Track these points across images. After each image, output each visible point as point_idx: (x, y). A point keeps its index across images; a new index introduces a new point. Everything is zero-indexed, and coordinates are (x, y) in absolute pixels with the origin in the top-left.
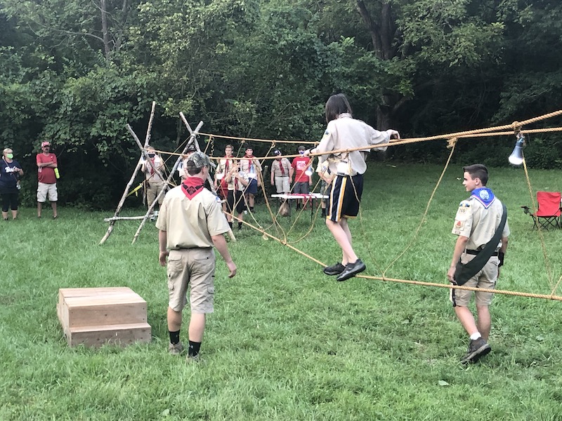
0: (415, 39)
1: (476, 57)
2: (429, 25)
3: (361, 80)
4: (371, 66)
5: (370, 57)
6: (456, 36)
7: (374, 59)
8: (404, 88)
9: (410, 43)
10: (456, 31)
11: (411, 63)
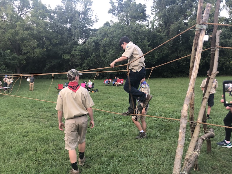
0: (26, 51)
1: (40, 56)
2: (29, 48)
3: (13, 60)
4: (16, 57)
5: (15, 55)
6: (36, 51)
7: (16, 55)
8: (24, 62)
9: (25, 52)
10: (35, 50)
11: (25, 57)
